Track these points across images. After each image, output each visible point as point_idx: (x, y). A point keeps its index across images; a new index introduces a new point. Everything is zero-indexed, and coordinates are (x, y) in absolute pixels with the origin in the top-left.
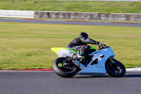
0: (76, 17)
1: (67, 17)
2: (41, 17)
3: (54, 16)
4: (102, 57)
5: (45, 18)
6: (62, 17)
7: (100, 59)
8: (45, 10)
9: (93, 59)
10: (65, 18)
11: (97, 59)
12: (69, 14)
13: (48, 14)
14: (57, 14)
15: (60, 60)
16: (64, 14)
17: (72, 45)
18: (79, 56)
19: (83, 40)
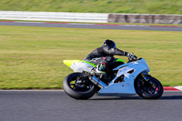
0: (162, 21)
1: (151, 21)
2: (116, 21)
3: (134, 20)
4: (130, 72)
5: (122, 22)
6: (144, 20)
7: (127, 75)
8: (121, 12)
9: (118, 75)
10: (148, 22)
11: (123, 76)
12: (153, 18)
13: (126, 17)
14: (138, 17)
15: (73, 77)
16: (146, 18)
17: (91, 57)
18: (98, 71)
19: (106, 49)
